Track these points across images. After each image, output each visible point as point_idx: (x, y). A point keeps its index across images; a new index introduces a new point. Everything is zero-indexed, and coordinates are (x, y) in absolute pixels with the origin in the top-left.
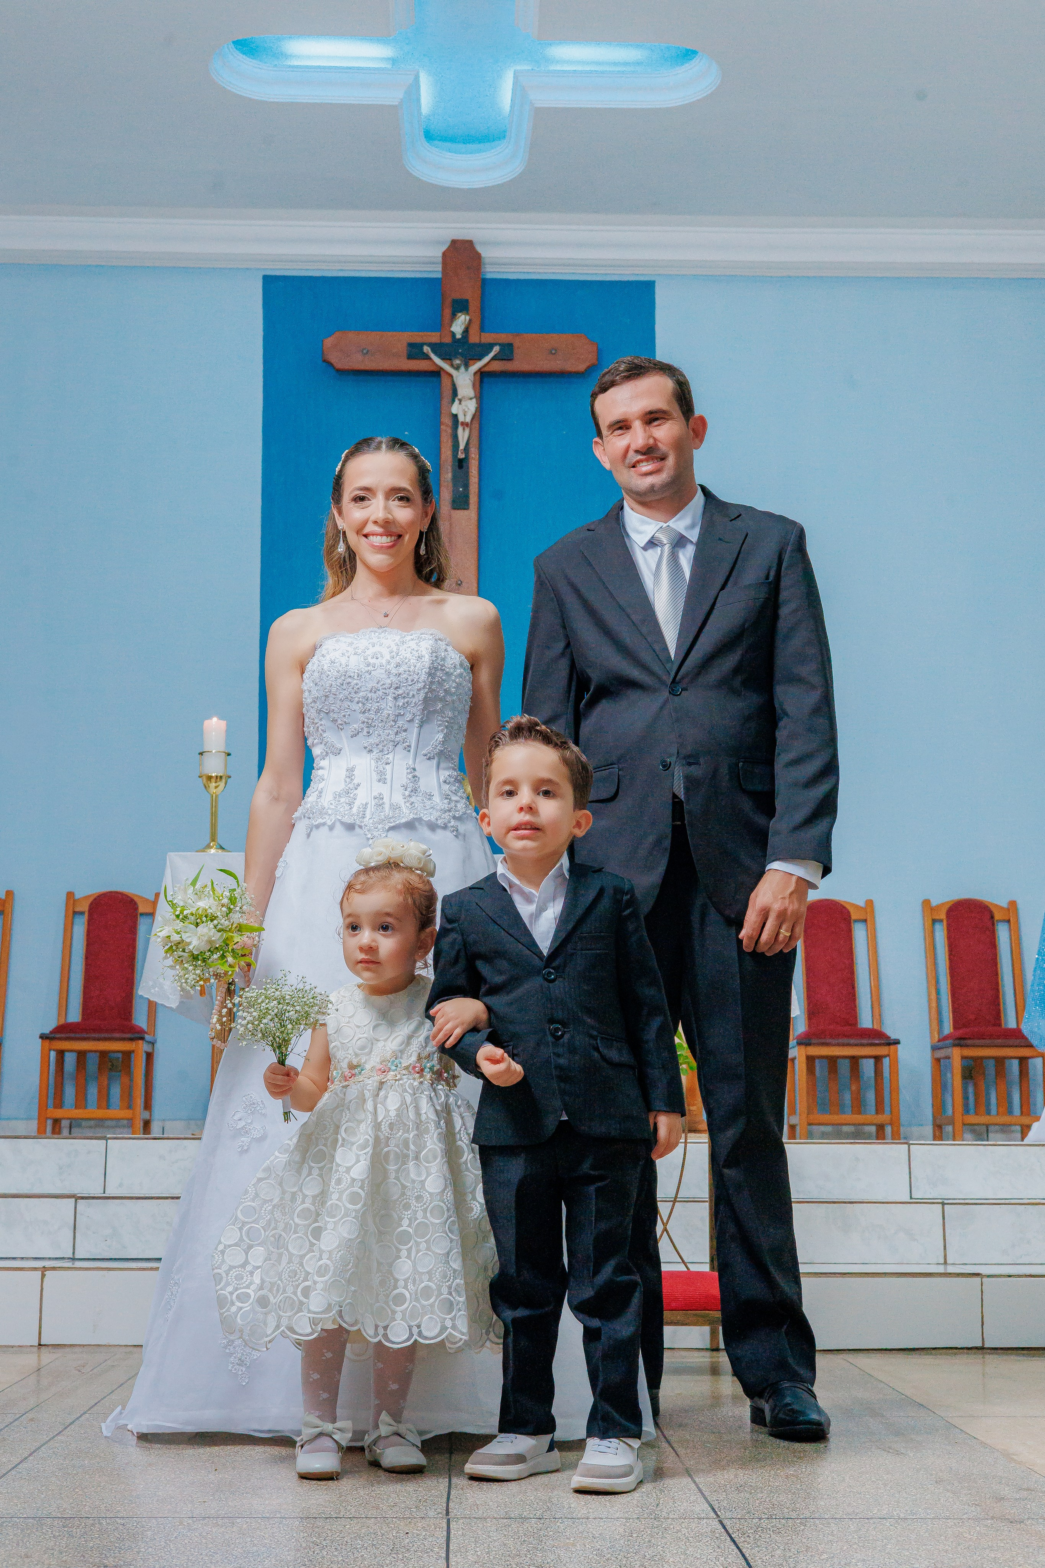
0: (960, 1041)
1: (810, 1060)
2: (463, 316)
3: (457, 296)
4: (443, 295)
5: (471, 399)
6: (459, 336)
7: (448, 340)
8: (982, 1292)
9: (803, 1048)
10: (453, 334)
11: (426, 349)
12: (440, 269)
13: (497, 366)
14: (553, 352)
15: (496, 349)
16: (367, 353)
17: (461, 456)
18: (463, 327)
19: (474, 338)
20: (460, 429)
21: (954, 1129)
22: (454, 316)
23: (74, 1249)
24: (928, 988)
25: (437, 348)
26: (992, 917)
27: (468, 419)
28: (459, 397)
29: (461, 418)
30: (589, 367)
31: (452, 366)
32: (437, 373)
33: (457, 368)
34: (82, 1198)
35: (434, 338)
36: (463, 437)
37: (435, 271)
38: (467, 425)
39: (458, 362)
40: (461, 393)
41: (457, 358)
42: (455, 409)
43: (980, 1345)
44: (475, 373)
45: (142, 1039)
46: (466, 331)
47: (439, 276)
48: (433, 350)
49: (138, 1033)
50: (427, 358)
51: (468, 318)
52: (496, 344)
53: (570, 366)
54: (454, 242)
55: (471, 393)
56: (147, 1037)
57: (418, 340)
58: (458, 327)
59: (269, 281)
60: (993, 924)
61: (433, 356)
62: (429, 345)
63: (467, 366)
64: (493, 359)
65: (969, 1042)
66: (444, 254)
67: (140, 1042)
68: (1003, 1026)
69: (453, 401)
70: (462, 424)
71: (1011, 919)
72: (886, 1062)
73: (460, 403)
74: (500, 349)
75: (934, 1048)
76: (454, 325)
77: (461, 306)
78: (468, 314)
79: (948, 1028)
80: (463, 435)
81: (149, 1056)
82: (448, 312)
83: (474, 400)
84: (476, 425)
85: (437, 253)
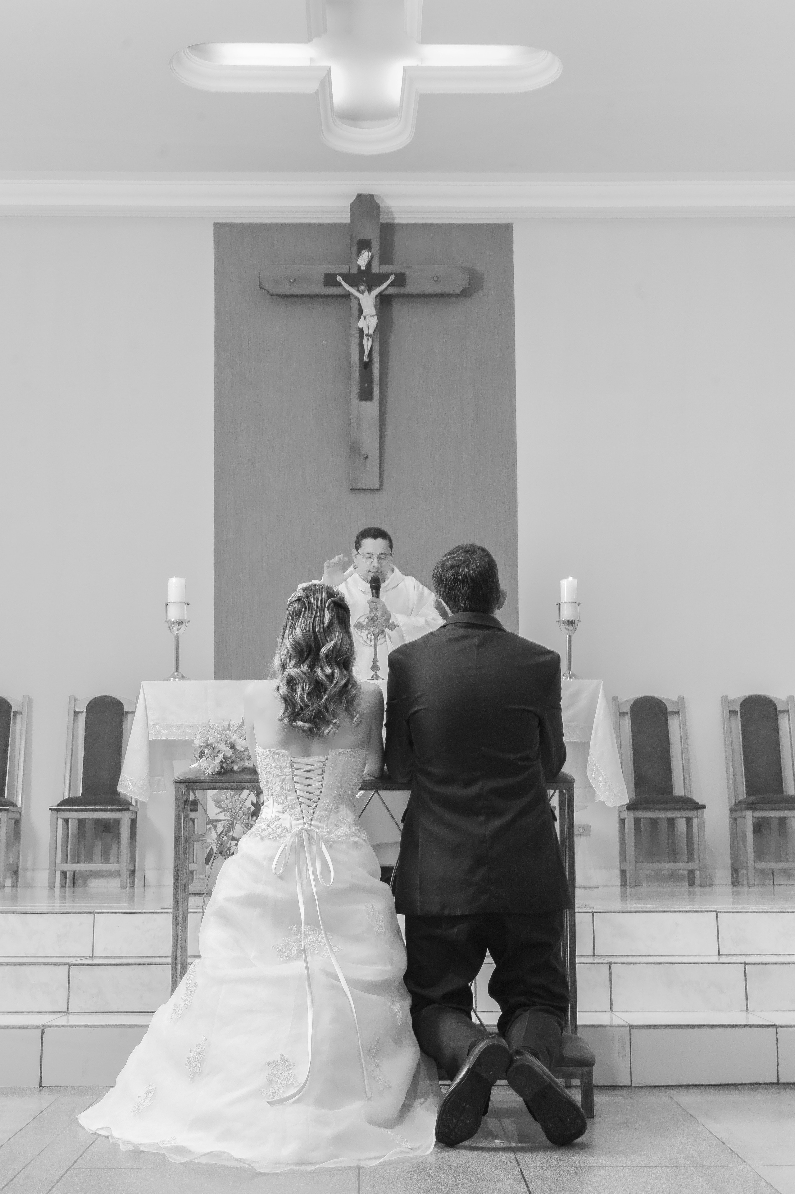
0: (752, 806)
1: (637, 821)
2: (367, 253)
3: (361, 237)
4: (351, 236)
5: (373, 316)
6: (363, 268)
7: (355, 271)
8: (777, 1039)
9: (631, 813)
10: (359, 267)
11: (339, 278)
12: (349, 216)
13: (392, 291)
14: (436, 280)
15: (392, 277)
16: (294, 281)
17: (366, 359)
18: (366, 261)
19: (376, 269)
20: (365, 339)
21: (747, 873)
22: (359, 253)
23: (68, 1005)
24: (727, 763)
25: (346, 277)
26: (775, 708)
27: (371, 332)
28: (364, 314)
29: (366, 331)
30: (462, 291)
31: (358, 291)
32: (347, 296)
33: (362, 292)
34: (74, 965)
35: (344, 269)
36: (367, 347)
37: (345, 218)
38: (370, 336)
39: (363, 288)
40: (365, 311)
41: (362, 285)
42: (361, 324)
43: (776, 1081)
44: (376, 297)
45: (128, 810)
46: (369, 265)
47: (348, 221)
48: (343, 279)
49: (124, 805)
50: (339, 285)
51: (370, 254)
52: (391, 274)
53: (447, 290)
54: (359, 196)
55: (374, 312)
56: (131, 808)
57: (333, 271)
58: (363, 261)
59: (219, 227)
60: (777, 716)
61: (343, 283)
62: (340, 275)
63: (370, 290)
64: (389, 285)
65: (759, 806)
66: (352, 206)
67: (126, 812)
68: (784, 793)
69: (359, 318)
70: (367, 335)
71: (790, 710)
72: (695, 821)
73: (365, 319)
74: (395, 278)
75: (732, 810)
76: (359, 259)
77: (365, 245)
78: (370, 250)
79: (742, 794)
80: (367, 344)
81: (133, 823)
82: (355, 249)
83: (376, 317)
84: (377, 336)
85: (346, 204)
